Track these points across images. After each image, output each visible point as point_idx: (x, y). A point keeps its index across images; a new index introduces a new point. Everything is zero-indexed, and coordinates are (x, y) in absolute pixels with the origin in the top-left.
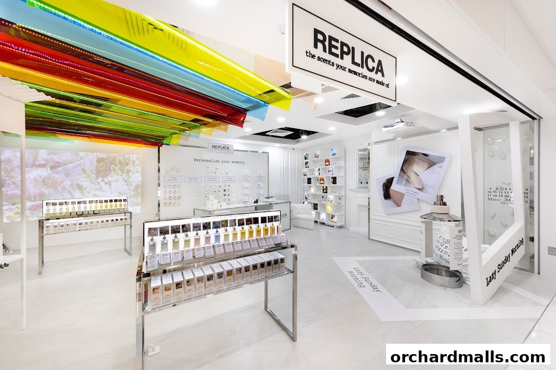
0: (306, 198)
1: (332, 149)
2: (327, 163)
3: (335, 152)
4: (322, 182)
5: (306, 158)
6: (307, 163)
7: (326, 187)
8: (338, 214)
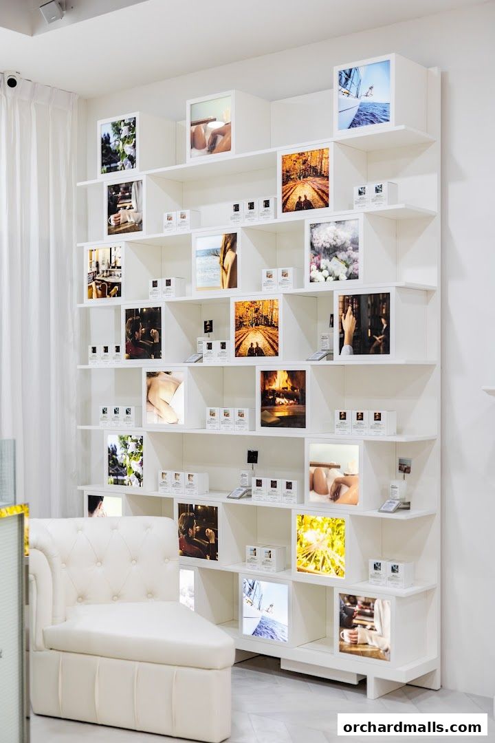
0: (116, 469)
1: (347, 77)
2: (305, 190)
3: (379, 97)
4: (256, 338)
5: (110, 158)
6: (118, 197)
7: (297, 377)
8: (402, 590)
